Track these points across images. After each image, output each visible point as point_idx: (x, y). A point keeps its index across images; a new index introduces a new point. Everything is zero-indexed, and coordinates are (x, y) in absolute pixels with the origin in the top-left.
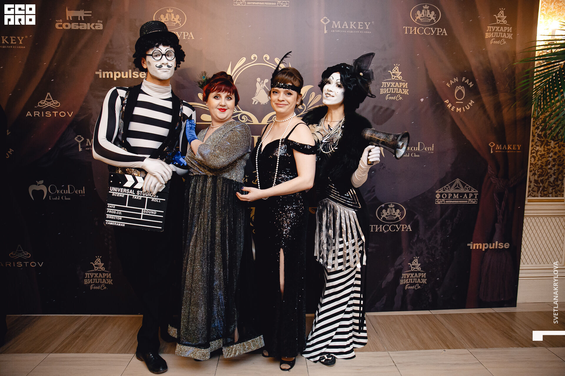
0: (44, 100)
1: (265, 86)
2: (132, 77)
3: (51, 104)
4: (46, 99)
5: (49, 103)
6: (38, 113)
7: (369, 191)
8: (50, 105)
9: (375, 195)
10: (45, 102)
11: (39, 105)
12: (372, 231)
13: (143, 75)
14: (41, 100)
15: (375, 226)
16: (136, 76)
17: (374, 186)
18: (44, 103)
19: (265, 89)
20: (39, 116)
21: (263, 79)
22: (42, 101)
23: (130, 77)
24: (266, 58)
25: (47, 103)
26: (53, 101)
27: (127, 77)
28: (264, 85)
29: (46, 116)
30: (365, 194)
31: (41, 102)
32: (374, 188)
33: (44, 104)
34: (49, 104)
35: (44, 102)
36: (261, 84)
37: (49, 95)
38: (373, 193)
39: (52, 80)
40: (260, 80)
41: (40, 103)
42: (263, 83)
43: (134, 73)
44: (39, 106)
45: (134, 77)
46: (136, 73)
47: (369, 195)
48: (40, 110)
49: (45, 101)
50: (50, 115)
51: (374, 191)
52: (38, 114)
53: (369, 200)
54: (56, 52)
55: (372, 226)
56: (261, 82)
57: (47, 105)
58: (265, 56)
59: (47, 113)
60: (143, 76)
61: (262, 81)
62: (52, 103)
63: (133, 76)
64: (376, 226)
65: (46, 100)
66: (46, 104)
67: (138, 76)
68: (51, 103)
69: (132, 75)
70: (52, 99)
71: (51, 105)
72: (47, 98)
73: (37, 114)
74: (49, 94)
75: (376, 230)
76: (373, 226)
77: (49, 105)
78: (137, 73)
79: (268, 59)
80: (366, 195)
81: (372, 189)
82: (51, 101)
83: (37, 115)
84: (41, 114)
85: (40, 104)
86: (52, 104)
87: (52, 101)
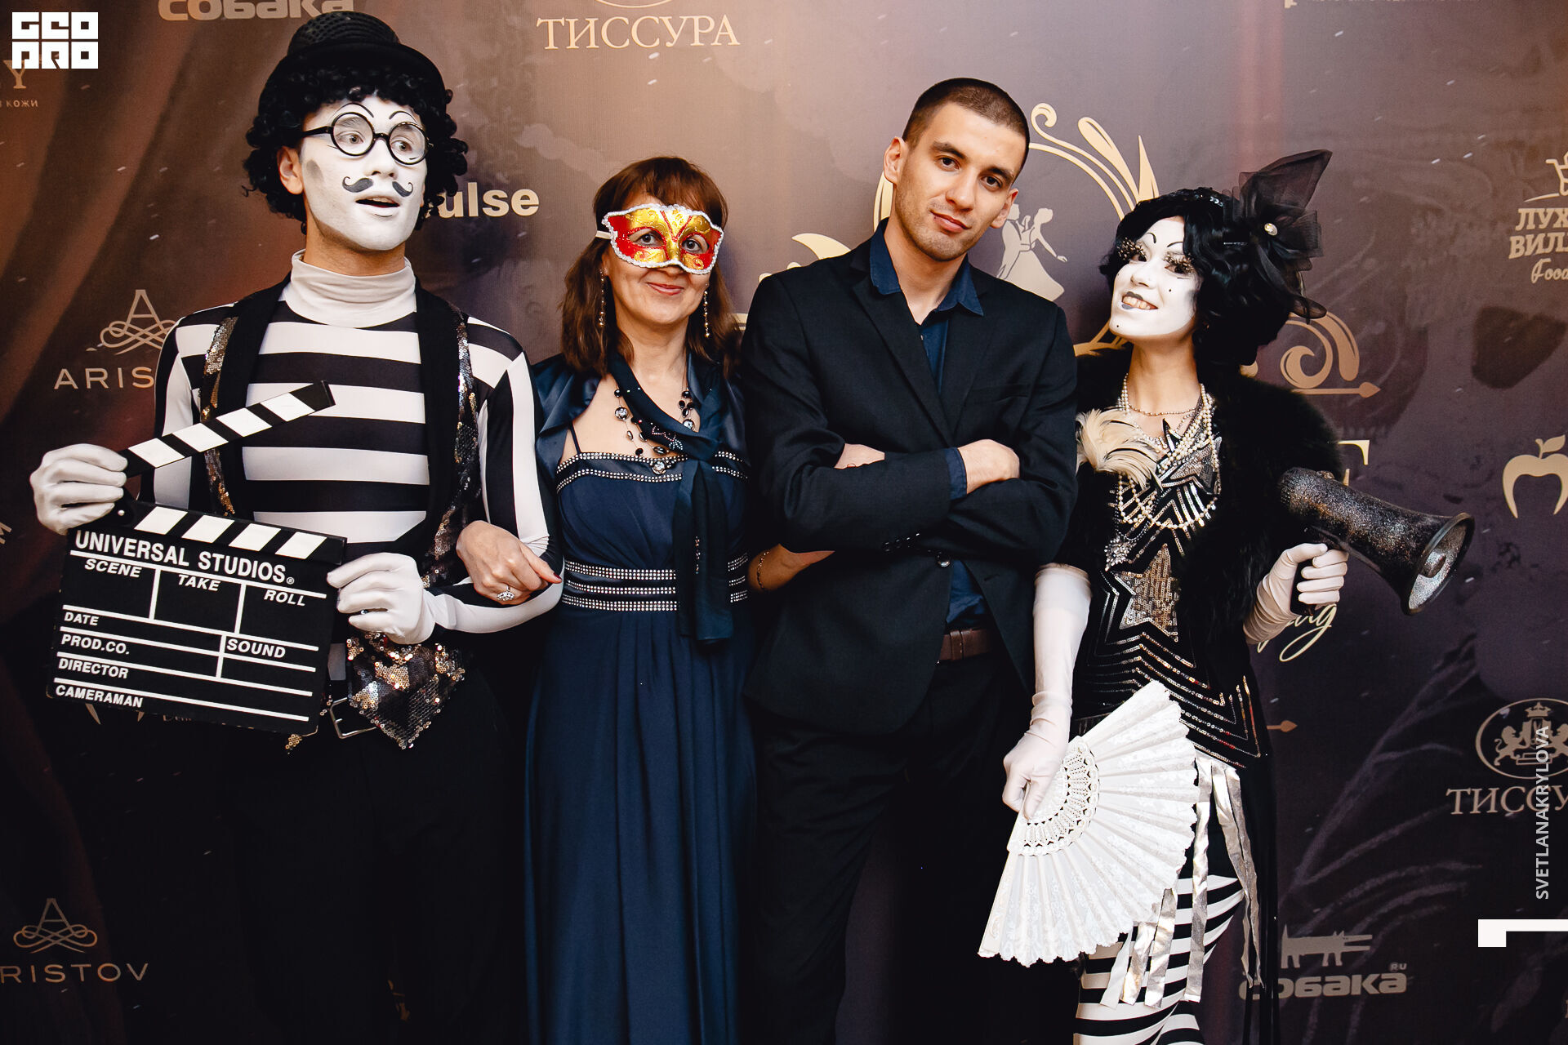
0: (125, 321)
1: (1037, 241)
2: (481, 212)
3: (153, 336)
4: (132, 315)
5: (146, 331)
6: (100, 374)
7: (1451, 657)
8: (147, 341)
9: (1474, 672)
10: (126, 328)
11: (104, 343)
12: (1457, 811)
13: (526, 202)
14: (111, 322)
15: (1468, 791)
16: (496, 209)
17: (1472, 637)
18: (123, 332)
19: (1038, 249)
20: (106, 386)
21: (1029, 210)
22: (114, 326)
23: (474, 212)
24: (1042, 119)
25: (135, 332)
26: (159, 323)
27: (458, 212)
28: (1037, 234)
29: (135, 384)
30: (1438, 665)
31: (110, 329)
32: (1470, 644)
33: (126, 337)
34: (144, 336)
35: (122, 327)
36: (1021, 228)
37: (141, 297)
38: (1467, 664)
39: (152, 238)
40: (1018, 213)
41: (107, 335)
42: (1031, 223)
43: (488, 197)
44: (103, 346)
45: (488, 211)
46: (496, 197)
47: (1451, 669)
48: (108, 359)
49: (127, 324)
50: (148, 381)
51: (1471, 654)
52: (102, 380)
53: (1451, 692)
54: (164, 119)
55: (1458, 792)
56: (1020, 219)
57: (136, 341)
58: (1037, 111)
59: (138, 372)
60: (525, 207)
61: (1028, 218)
62: (158, 329)
63: (484, 209)
64: (1473, 793)
65: (134, 321)
66: (133, 337)
67: (504, 210)
68: (154, 331)
69: (482, 204)
70: (154, 315)
71: (153, 341)
72: (135, 313)
73: (96, 376)
74: (141, 293)
75: (1472, 809)
76: (1464, 795)
77: (143, 341)
78: (502, 194)
79: (1052, 120)
80: (1439, 670)
81: (1465, 649)
82: (152, 321)
83: (99, 382)
84: (113, 378)
85: (108, 337)
86: (155, 336)
87: (156, 323)
